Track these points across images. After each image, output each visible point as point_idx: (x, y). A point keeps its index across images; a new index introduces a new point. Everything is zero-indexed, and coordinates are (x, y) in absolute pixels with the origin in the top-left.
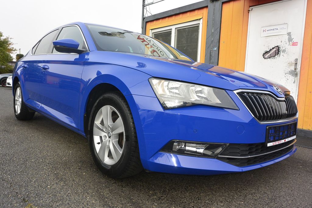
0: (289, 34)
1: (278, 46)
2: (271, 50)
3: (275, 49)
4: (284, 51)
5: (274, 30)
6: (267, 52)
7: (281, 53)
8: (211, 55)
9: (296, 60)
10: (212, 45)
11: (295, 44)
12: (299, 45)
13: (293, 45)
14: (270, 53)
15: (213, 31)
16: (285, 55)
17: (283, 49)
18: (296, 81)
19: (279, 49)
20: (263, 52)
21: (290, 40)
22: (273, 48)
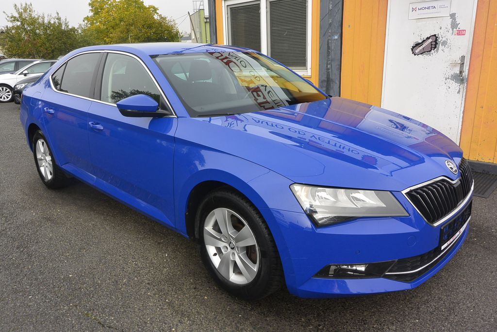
0: (453, 16)
1: (435, 35)
2: (424, 41)
3: (430, 40)
4: (444, 43)
5: (429, 8)
6: (418, 45)
7: (441, 47)
8: (329, 48)
9: (463, 58)
10: (330, 31)
11: (461, 33)
12: (467, 33)
13: (458, 34)
14: (423, 46)
15: (331, 8)
16: (446, 50)
17: (444, 39)
18: (461, 90)
19: (436, 40)
20: (412, 44)
21: (454, 25)
22: (428, 38)
